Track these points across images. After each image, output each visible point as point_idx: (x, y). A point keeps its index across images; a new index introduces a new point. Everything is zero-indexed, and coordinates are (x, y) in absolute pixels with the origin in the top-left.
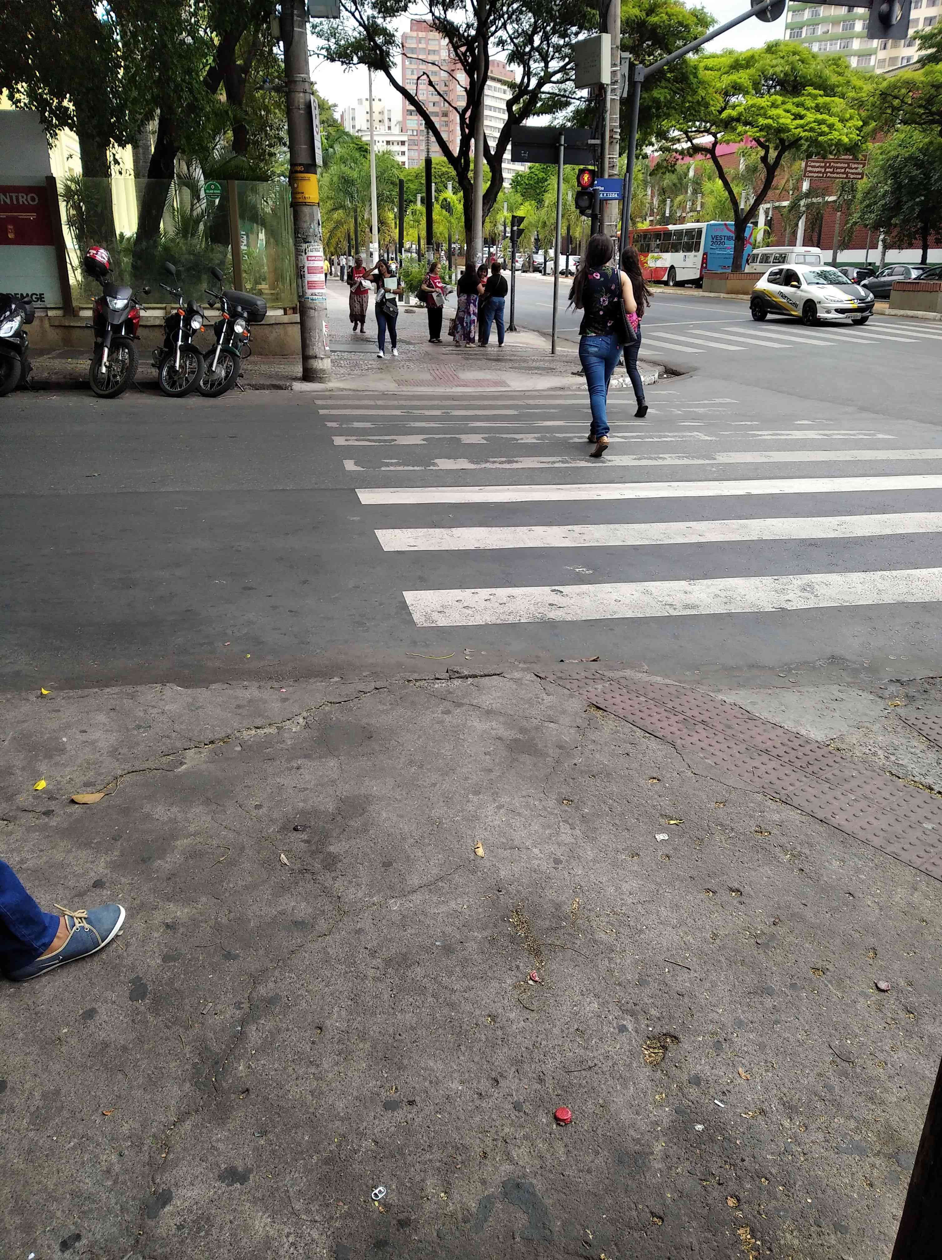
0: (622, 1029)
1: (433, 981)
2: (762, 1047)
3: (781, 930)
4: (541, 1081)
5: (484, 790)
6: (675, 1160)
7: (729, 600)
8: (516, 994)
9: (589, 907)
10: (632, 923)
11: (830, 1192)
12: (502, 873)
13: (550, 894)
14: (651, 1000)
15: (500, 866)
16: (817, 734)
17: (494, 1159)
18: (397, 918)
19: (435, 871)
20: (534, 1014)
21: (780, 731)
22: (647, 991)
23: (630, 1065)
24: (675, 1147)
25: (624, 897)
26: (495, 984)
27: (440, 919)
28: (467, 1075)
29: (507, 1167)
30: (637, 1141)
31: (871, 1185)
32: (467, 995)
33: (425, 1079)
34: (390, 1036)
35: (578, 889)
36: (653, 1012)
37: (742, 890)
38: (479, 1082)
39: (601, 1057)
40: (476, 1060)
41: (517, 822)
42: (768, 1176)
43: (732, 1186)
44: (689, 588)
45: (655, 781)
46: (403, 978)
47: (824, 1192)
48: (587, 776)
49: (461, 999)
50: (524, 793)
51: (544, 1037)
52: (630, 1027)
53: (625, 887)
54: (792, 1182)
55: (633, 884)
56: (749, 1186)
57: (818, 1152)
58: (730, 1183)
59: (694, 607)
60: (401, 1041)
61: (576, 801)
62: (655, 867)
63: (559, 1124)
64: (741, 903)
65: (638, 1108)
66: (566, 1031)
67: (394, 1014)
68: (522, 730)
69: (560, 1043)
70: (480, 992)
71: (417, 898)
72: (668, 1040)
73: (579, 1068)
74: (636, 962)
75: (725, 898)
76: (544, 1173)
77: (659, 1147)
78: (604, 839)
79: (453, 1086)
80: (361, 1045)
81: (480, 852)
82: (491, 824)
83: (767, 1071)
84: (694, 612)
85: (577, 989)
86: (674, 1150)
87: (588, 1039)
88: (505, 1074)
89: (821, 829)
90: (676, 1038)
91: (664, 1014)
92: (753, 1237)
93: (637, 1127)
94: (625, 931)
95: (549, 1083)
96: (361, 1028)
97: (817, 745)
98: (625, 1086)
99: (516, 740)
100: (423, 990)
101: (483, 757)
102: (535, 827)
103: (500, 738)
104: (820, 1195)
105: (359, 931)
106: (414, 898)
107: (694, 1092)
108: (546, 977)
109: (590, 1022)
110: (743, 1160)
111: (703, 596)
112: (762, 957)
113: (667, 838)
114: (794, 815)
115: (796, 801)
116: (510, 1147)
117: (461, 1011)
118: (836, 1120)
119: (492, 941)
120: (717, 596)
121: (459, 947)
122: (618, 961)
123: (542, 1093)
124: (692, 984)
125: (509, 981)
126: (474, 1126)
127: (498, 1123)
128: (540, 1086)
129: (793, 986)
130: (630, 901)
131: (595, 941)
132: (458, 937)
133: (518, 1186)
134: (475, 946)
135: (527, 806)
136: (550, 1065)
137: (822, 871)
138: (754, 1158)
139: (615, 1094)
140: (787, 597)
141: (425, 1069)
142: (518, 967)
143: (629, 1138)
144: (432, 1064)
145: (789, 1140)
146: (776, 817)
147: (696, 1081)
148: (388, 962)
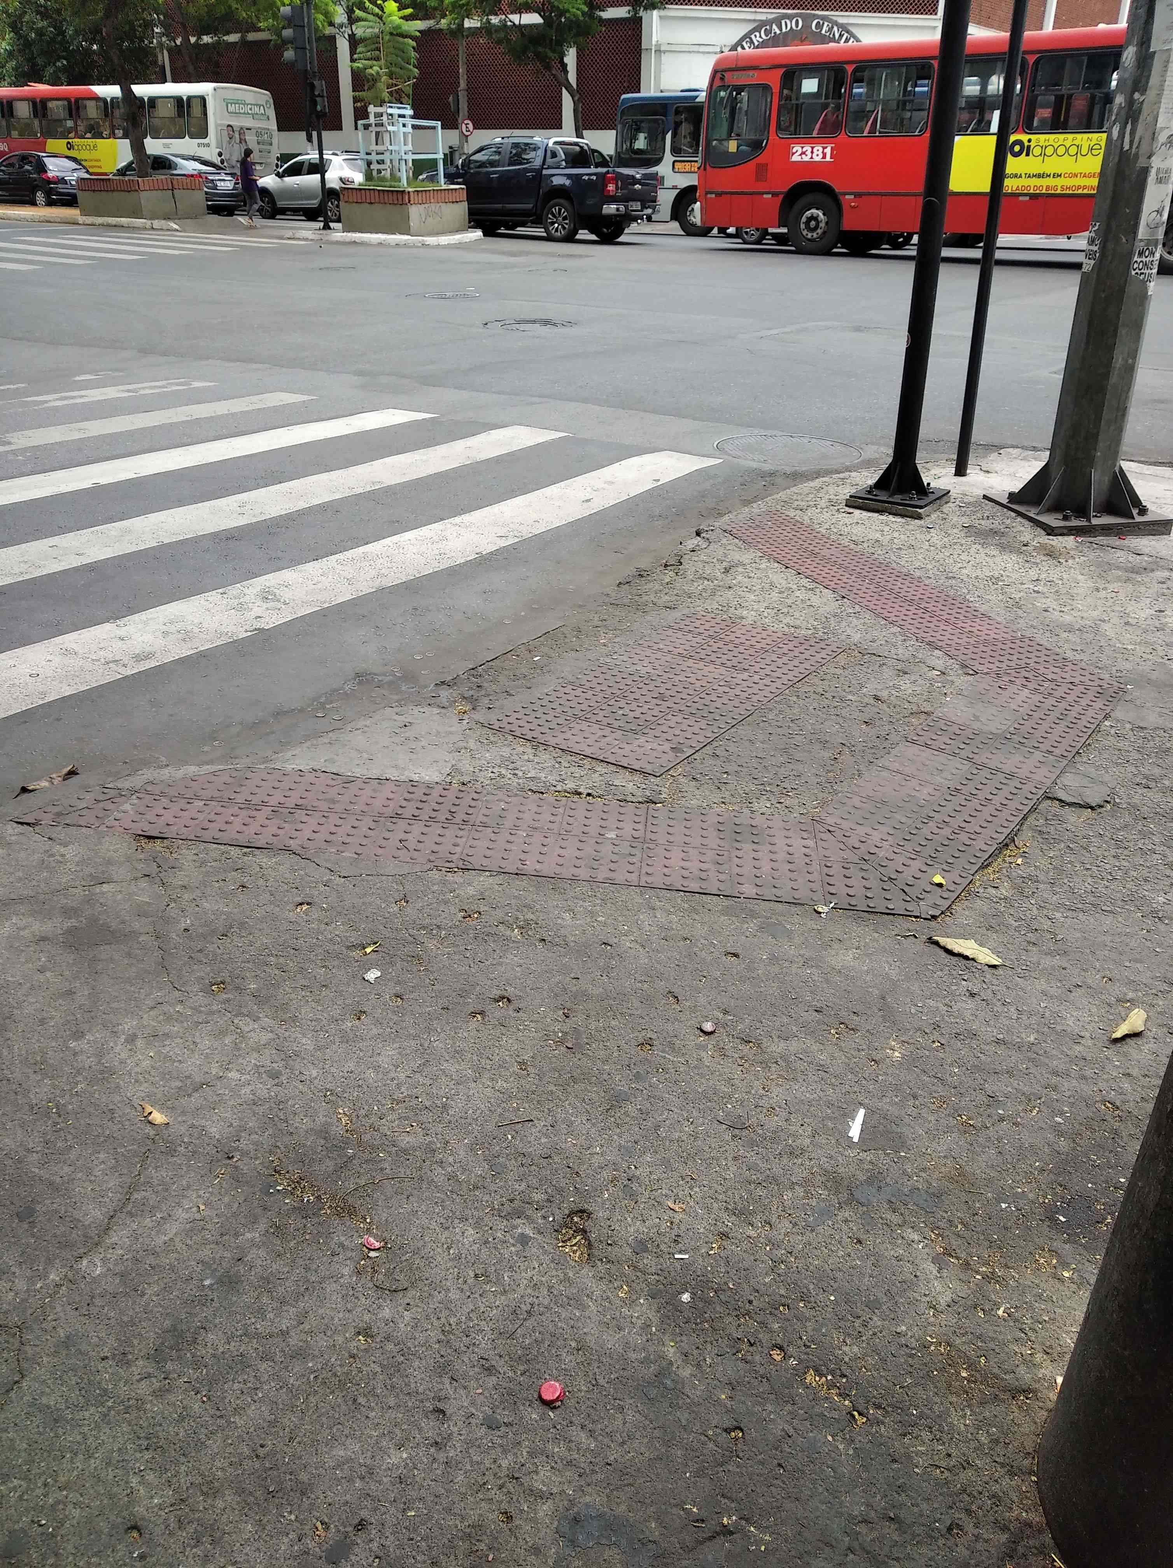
0: (524, 1240)
1: (246, 1339)
2: (666, 1163)
3: (578, 1019)
4: (490, 1370)
5: (86, 1027)
6: (695, 1352)
7: (187, 637)
8: (365, 1280)
9: (363, 1112)
10: (428, 1104)
11: (839, 1275)
12: (213, 1130)
13: (302, 1123)
14: (524, 1185)
15: (203, 1122)
16: (430, 774)
17: (522, 1511)
18: (112, 1284)
19: (113, 1182)
20: (411, 1293)
21: (390, 786)
22: (511, 1176)
23: (567, 1279)
24: (684, 1338)
25: (392, 1075)
26: (331, 1287)
27: (179, 1245)
28: (397, 1431)
29: (545, 1508)
30: (646, 1361)
31: (859, 1242)
32: (306, 1326)
33: (351, 1480)
34: (250, 1457)
35: (331, 1097)
36: (538, 1197)
37: (507, 995)
38: (420, 1430)
39: (529, 1291)
40: (392, 1404)
41: (173, 1048)
42: (783, 1300)
43: (763, 1336)
44: (122, 632)
45: (305, 907)
46: (197, 1363)
47: (835, 1279)
48: (215, 939)
49: (303, 1336)
50: (150, 1003)
51: (447, 1312)
52: (529, 1232)
53: (384, 1061)
54: (805, 1291)
55: (388, 1054)
56: (776, 1326)
57: (798, 1241)
58: (761, 1336)
59: (148, 656)
60: (273, 1453)
61: (228, 980)
62: (395, 1018)
63: (555, 1408)
64: (518, 1010)
65: (615, 1322)
66: (466, 1287)
67: (229, 1423)
68: (68, 912)
69: (472, 1307)
70: (321, 1311)
71: (119, 1236)
72: (576, 1219)
73: (519, 1322)
74: (472, 1149)
75: (497, 1014)
76: (589, 1480)
77: (670, 1351)
78: (306, 1013)
79: (394, 1460)
80: (220, 1504)
81: (158, 1117)
82: (138, 1069)
83: (691, 1188)
84: (153, 664)
85: (433, 1225)
86: (686, 1343)
87: (498, 1280)
88: (442, 1394)
89: (524, 884)
90: (583, 1211)
91: (549, 1191)
92: (821, 1375)
93: (632, 1345)
94: (426, 1117)
95: (502, 1366)
96: (199, 1480)
97: (441, 787)
98: (583, 1307)
99: (70, 931)
100: (242, 1362)
101: (42, 978)
102: (206, 1043)
103: (44, 939)
104: (835, 1286)
105: (67, 1343)
106: (115, 1239)
107: (648, 1261)
108: (385, 1234)
109: (483, 1256)
110: (750, 1302)
111: (148, 638)
112: (585, 1062)
113: (379, 974)
114: (484, 881)
115: (476, 862)
116: (525, 1480)
117: (316, 1353)
118: (785, 1197)
119: (278, 1230)
120: (165, 634)
121: (241, 1269)
122: (451, 1159)
123: (505, 1385)
124: (547, 1136)
125: (346, 1271)
126: (463, 1490)
127: (488, 1463)
128: (494, 1378)
129: (638, 1076)
130: (402, 1076)
131: (405, 1151)
132: (227, 1254)
133: (576, 1520)
134: (262, 1253)
135: (169, 1018)
136: (484, 1343)
137: (563, 931)
138: (757, 1291)
139: (580, 1324)
140: (253, 614)
141: (339, 1466)
142: (342, 1245)
143: (636, 1364)
144: (341, 1453)
145: (768, 1248)
146: (471, 891)
147: (641, 1246)
148: (157, 1356)
